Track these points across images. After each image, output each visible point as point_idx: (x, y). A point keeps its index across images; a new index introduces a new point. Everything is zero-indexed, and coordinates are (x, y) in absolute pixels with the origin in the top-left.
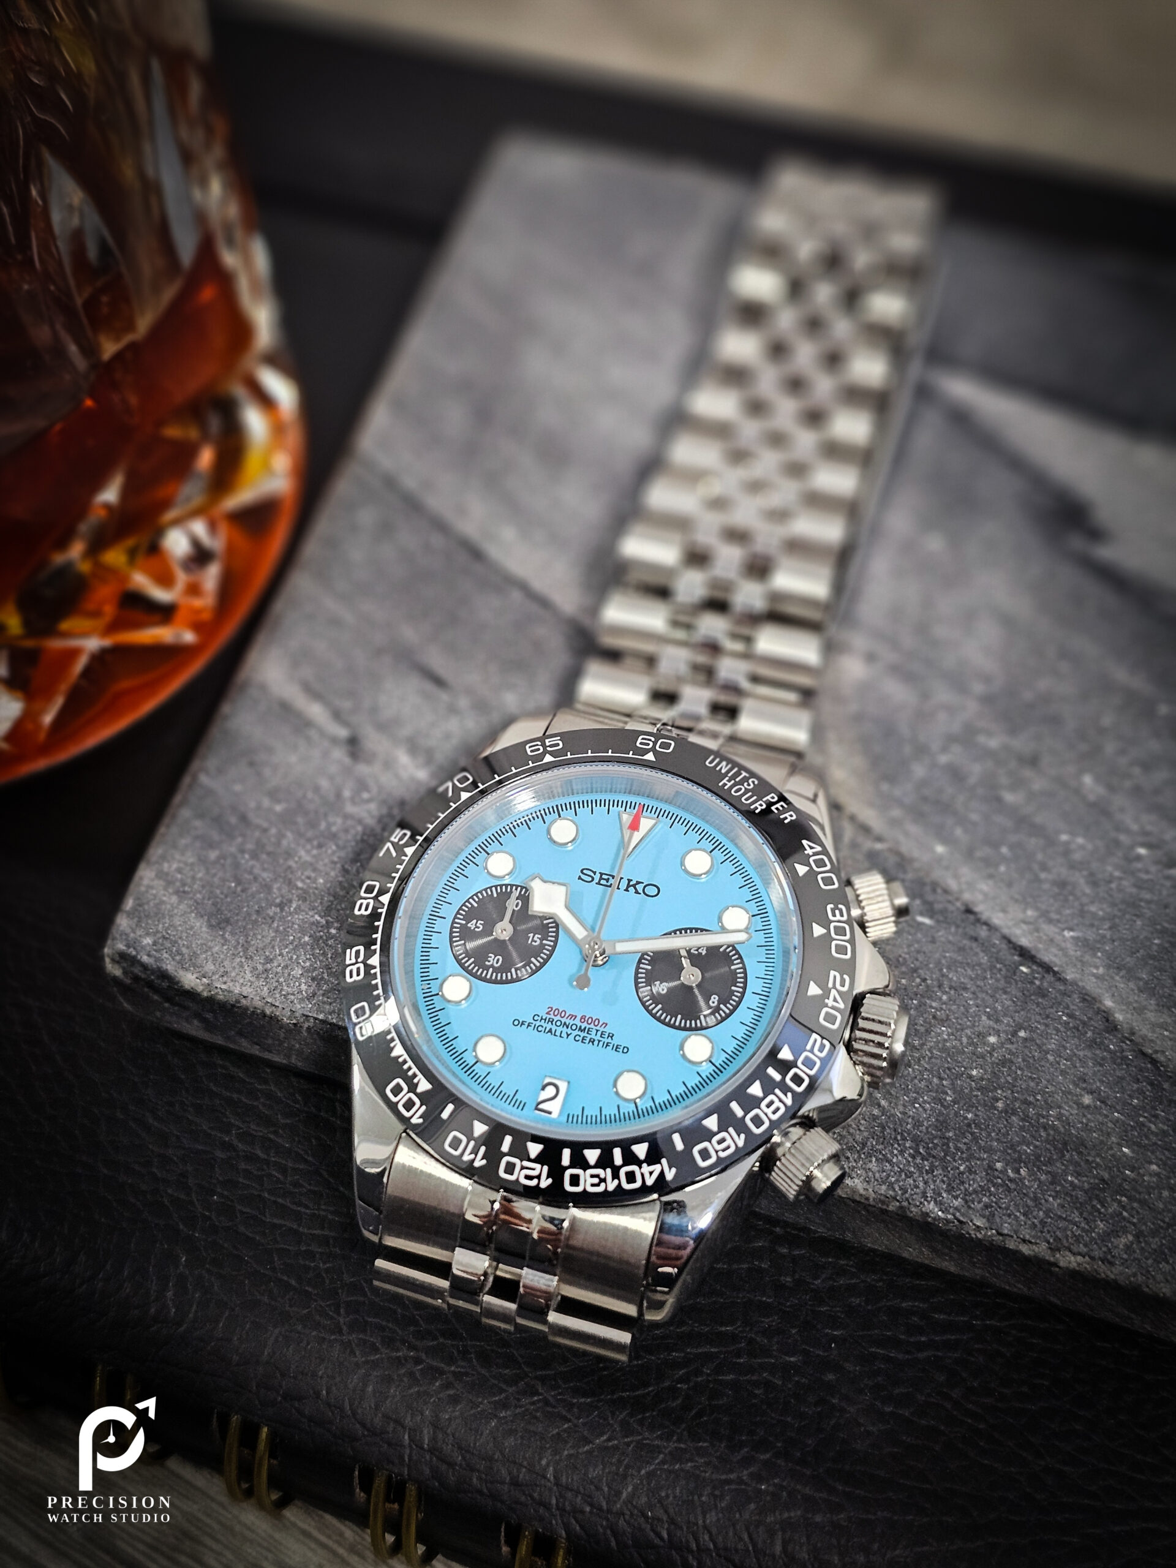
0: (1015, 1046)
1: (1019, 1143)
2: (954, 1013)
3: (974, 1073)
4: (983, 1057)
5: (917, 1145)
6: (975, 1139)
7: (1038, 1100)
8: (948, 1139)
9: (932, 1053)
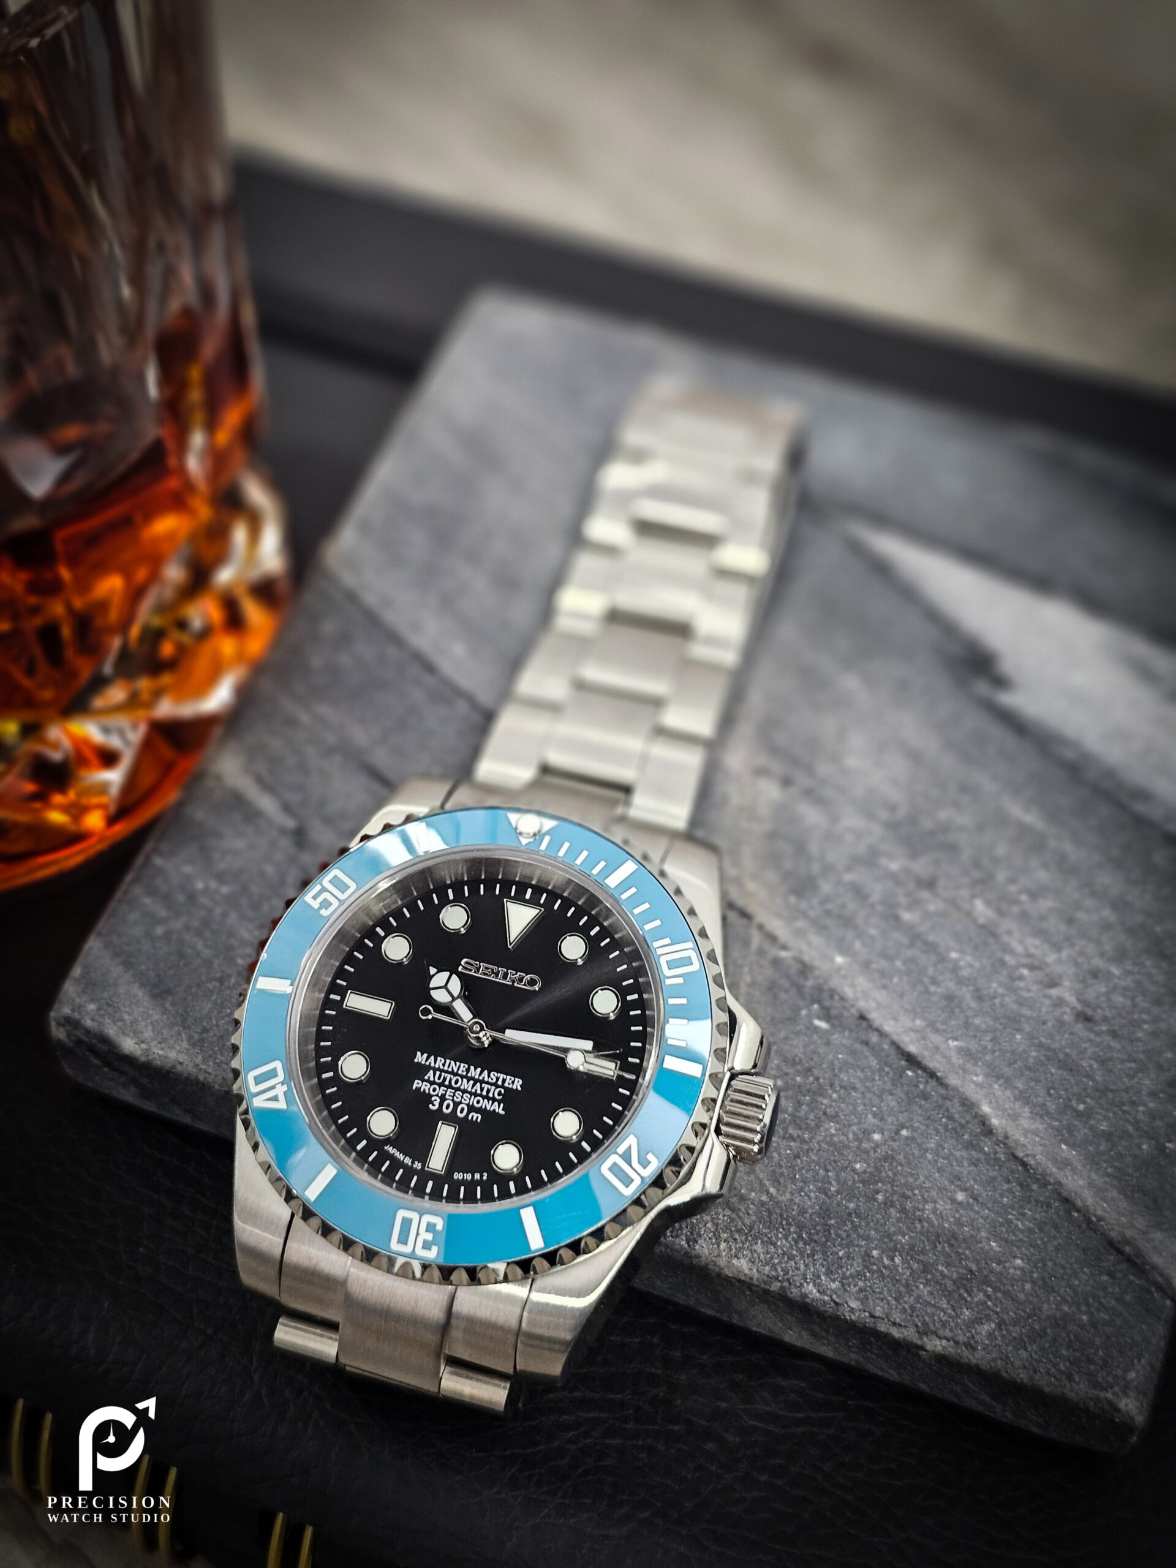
0: (897, 1143)
1: (895, 1233)
2: (843, 1111)
3: (858, 1166)
4: (867, 1152)
5: (801, 1231)
6: (855, 1228)
7: (916, 1195)
8: (830, 1226)
9: (820, 1146)
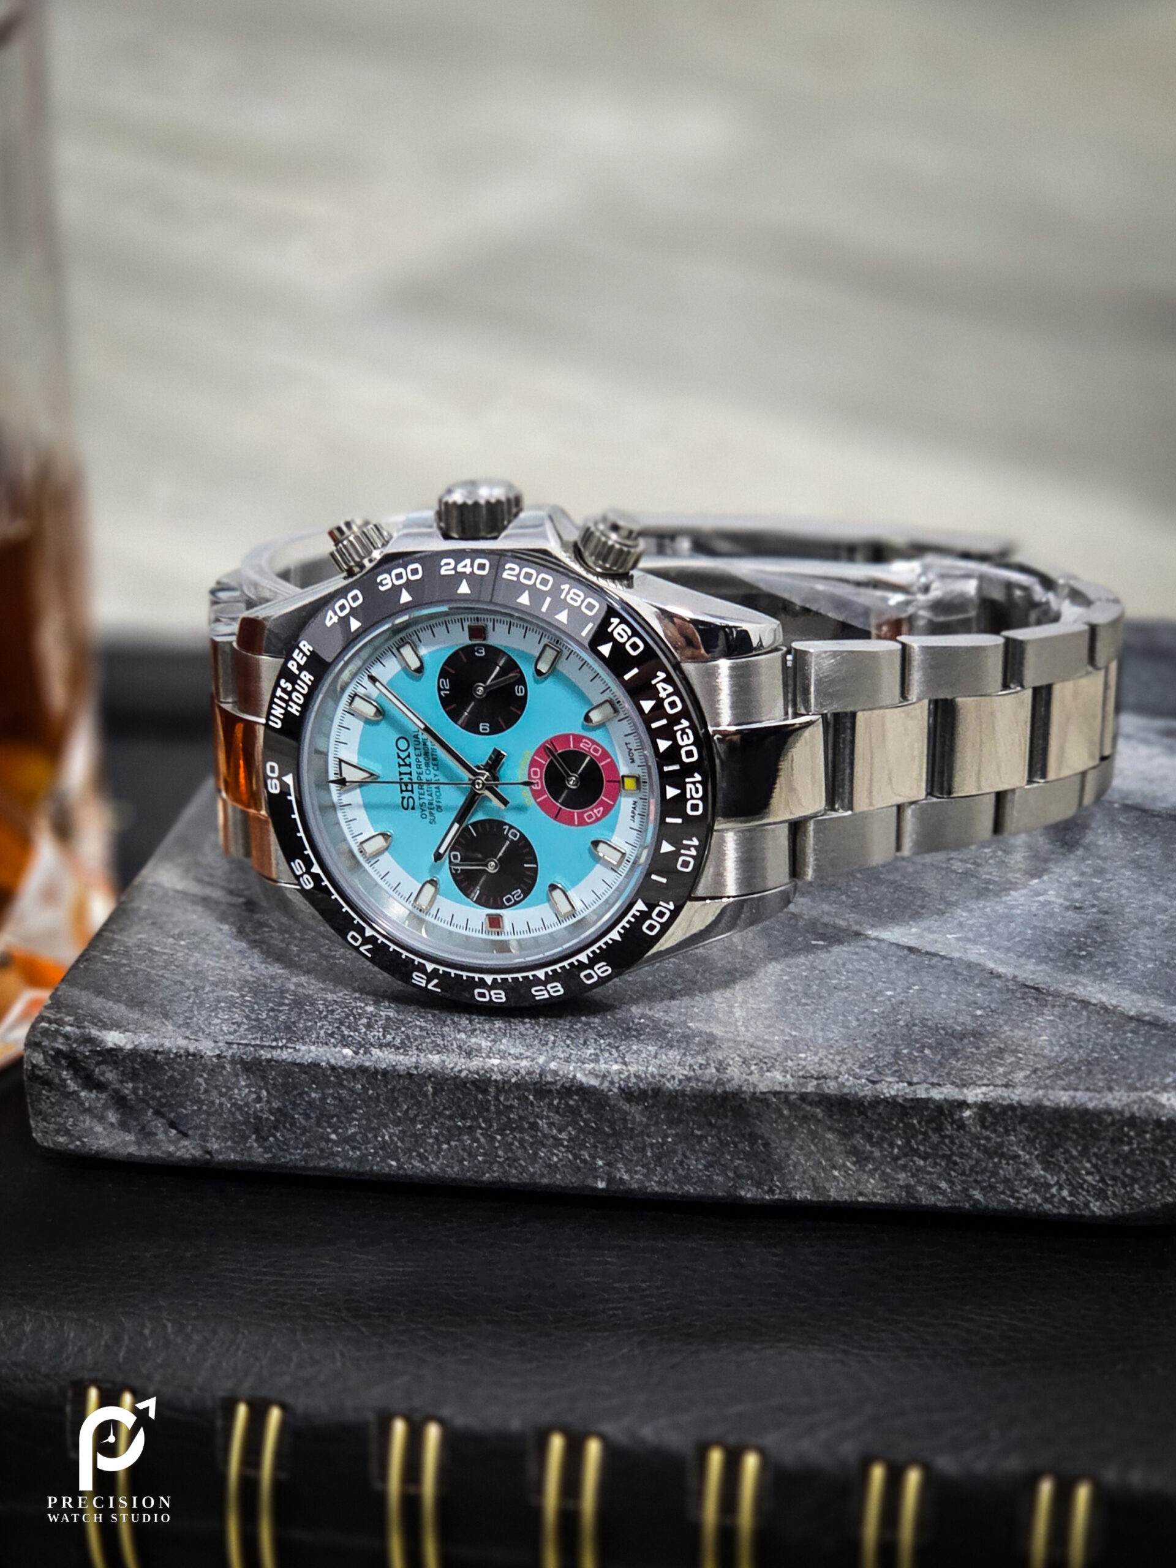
0: (910, 994)
1: (921, 1039)
2: (853, 984)
3: (875, 1010)
4: (882, 1002)
7: (936, 1017)
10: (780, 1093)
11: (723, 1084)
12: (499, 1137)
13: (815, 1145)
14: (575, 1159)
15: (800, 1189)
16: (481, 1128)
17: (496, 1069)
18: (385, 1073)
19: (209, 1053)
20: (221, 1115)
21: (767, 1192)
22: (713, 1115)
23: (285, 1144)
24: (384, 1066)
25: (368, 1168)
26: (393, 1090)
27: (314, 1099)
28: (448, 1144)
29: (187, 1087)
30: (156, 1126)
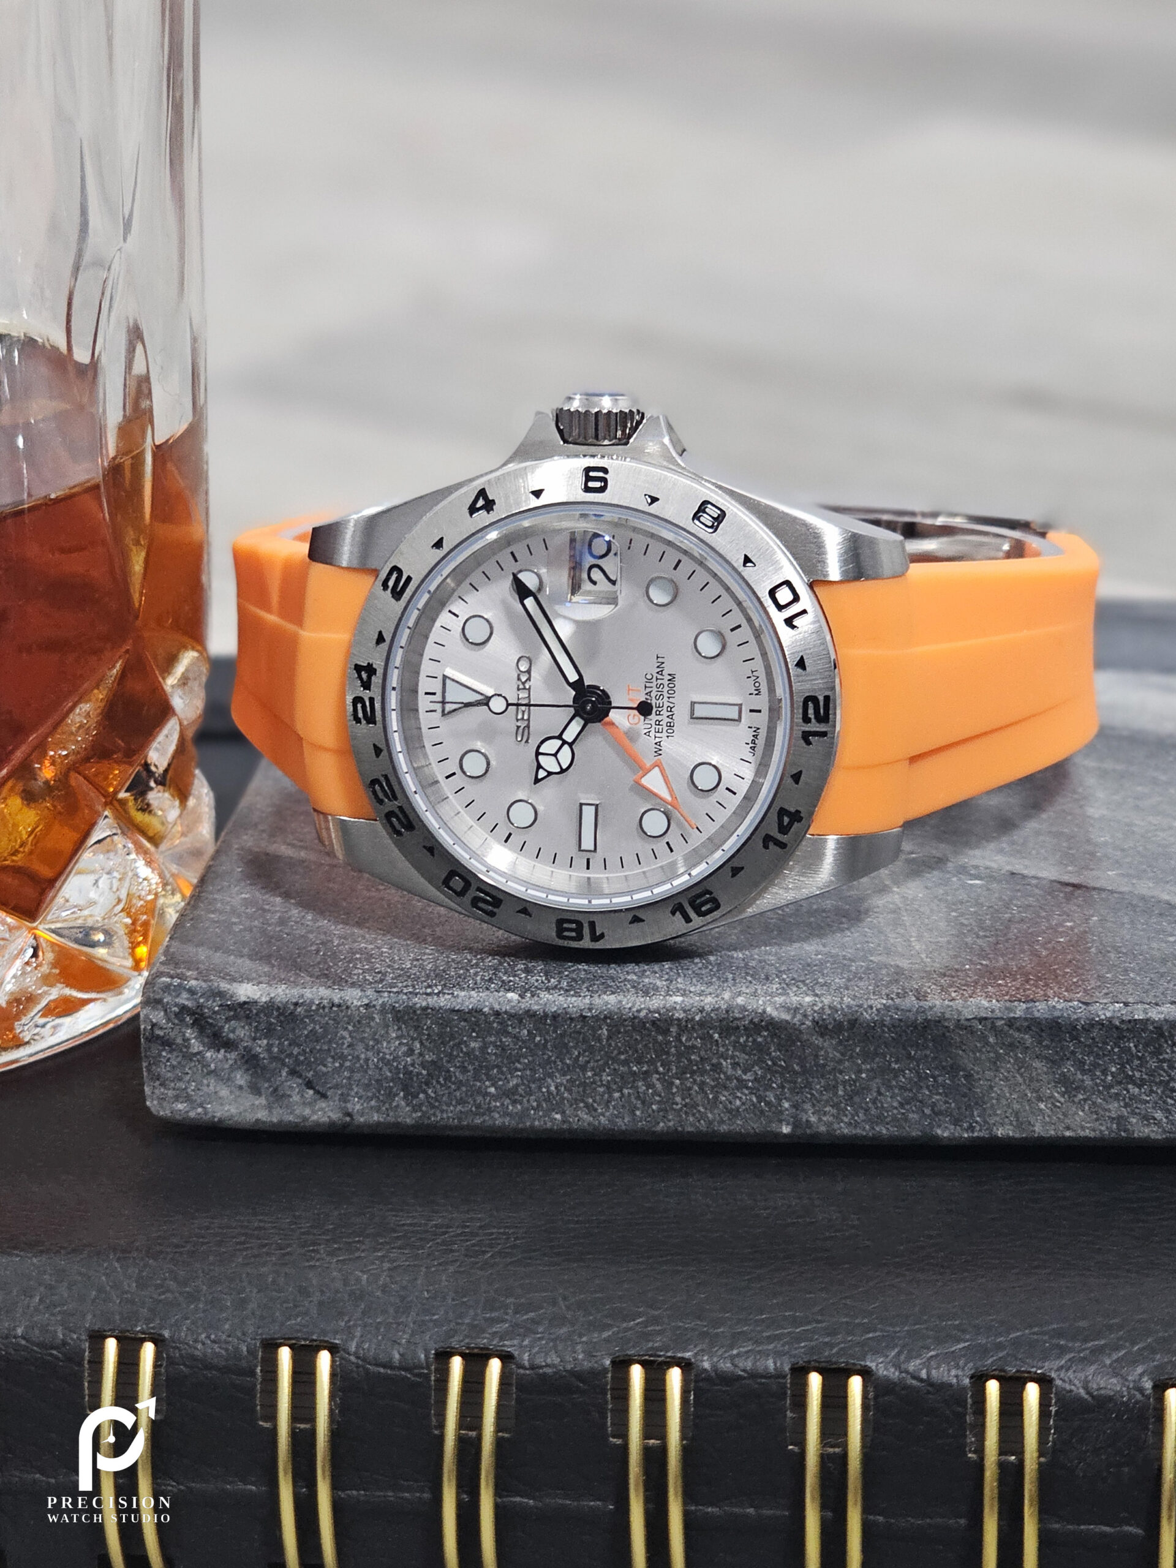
10: (986, 1019)
11: (923, 1012)
12: (678, 1082)
13: (1021, 1075)
14: (760, 1103)
15: (1002, 1125)
16: (657, 1072)
17: (678, 1007)
18: (555, 1016)
19: (355, 1002)
20: (366, 1072)
21: (967, 1130)
22: (912, 1046)
23: (437, 1100)
24: (555, 1009)
25: (528, 1124)
26: (562, 1036)
27: (473, 1049)
28: (621, 1091)
29: (330, 1042)
30: (291, 1087)
